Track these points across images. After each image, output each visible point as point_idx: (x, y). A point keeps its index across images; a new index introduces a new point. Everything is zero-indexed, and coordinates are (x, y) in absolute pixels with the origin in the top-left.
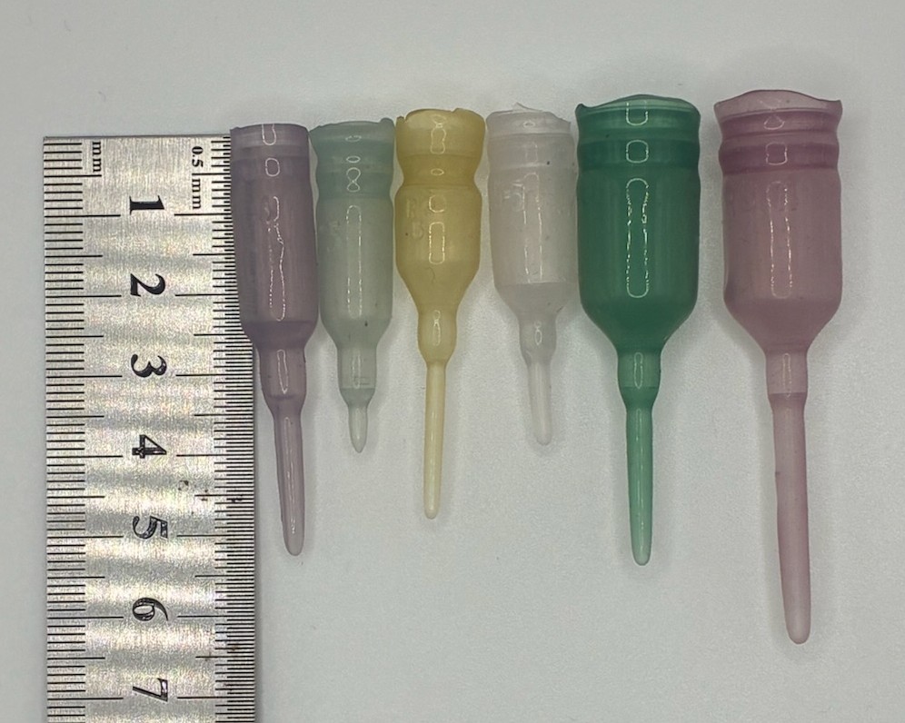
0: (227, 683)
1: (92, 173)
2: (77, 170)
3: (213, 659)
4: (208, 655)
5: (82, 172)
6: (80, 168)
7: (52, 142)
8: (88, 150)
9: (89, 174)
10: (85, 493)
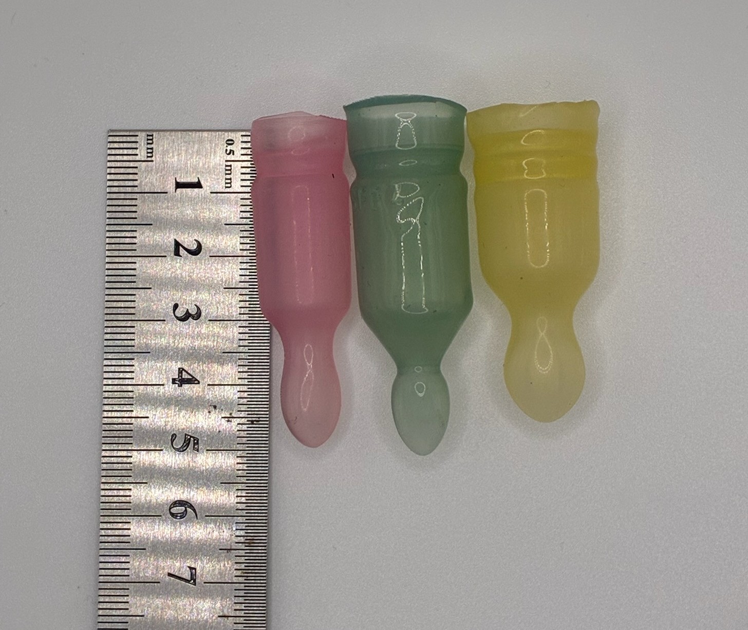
0: (245, 571)
1: (146, 159)
2: (134, 157)
3: (233, 551)
4: (229, 548)
5: (137, 158)
6: (137, 155)
7: (114, 134)
8: (143, 141)
9: (143, 159)
10: (134, 414)
